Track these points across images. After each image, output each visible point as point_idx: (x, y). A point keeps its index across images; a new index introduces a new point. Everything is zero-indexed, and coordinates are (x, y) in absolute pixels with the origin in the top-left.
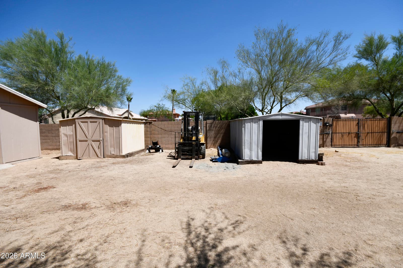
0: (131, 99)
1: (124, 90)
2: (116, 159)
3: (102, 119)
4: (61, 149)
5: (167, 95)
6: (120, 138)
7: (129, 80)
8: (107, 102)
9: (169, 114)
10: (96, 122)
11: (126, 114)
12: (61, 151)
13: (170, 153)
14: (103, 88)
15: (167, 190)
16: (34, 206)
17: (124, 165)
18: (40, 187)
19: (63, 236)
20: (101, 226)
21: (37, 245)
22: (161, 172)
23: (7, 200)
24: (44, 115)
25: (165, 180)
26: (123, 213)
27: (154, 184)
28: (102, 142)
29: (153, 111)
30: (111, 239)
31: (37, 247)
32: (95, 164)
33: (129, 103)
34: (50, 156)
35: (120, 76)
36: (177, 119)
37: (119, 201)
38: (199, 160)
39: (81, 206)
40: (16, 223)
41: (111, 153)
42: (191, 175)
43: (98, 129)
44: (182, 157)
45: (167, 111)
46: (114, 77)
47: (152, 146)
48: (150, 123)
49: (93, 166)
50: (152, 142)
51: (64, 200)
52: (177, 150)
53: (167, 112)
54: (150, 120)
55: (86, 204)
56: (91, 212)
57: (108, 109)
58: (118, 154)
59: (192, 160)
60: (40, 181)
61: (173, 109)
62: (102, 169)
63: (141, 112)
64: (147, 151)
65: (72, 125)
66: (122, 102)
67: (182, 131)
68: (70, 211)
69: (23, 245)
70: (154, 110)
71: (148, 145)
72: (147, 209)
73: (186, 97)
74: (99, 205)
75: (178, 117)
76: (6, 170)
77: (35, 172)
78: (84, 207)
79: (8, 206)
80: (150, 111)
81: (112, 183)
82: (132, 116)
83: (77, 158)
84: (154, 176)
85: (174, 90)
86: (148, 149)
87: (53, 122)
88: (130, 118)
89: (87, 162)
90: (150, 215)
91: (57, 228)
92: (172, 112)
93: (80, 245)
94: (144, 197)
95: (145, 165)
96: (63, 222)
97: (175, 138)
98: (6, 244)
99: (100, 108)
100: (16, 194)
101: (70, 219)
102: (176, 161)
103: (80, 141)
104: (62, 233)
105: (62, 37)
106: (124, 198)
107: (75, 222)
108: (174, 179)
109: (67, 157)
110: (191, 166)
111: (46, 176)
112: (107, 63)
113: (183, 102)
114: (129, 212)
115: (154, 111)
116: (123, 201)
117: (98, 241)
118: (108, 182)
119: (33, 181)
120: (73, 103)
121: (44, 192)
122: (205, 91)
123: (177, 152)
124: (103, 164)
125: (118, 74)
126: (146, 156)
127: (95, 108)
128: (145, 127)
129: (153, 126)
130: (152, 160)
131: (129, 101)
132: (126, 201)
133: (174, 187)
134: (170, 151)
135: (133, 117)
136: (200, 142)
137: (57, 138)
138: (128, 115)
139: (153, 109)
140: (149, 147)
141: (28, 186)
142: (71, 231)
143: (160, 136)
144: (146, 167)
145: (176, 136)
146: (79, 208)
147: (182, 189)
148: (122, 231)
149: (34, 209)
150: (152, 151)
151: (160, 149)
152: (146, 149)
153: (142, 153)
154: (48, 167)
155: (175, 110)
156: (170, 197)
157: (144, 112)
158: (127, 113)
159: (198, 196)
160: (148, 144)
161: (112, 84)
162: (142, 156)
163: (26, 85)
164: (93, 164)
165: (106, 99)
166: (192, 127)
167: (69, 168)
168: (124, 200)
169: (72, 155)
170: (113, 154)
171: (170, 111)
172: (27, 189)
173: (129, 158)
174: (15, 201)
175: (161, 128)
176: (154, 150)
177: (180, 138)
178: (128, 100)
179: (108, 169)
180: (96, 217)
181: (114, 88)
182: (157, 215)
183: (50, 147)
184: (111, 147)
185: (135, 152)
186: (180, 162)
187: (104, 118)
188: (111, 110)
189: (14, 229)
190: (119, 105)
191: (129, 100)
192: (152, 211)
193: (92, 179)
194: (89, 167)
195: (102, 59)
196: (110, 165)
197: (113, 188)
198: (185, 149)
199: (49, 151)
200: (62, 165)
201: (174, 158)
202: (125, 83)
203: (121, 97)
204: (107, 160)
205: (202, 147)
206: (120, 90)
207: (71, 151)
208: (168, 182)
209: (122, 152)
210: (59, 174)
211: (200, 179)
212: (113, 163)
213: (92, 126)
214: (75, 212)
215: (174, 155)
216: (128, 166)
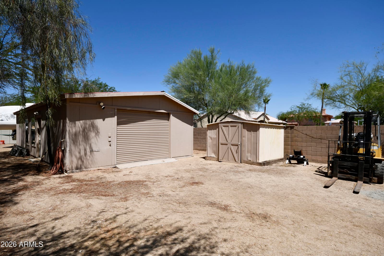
0: (268, 101)
1: (262, 92)
2: (252, 166)
3: (241, 123)
4: (207, 150)
5: (316, 92)
6: (257, 144)
7: (269, 80)
8: (245, 106)
9: (316, 116)
10: (236, 126)
11: (261, 117)
12: (207, 152)
13: (318, 167)
14: (242, 92)
15: (318, 216)
16: (190, 196)
17: (261, 173)
18: (193, 181)
19: (211, 230)
20: (242, 233)
21: (193, 230)
22: (307, 190)
23: (173, 187)
24: (195, 120)
25: (314, 202)
26: (263, 227)
27: (298, 204)
28: (240, 146)
29: (294, 113)
30: (252, 251)
31: (193, 232)
32: (233, 168)
33: (265, 105)
34: (198, 156)
35: (258, 77)
36: (328, 122)
37: (258, 212)
38: (370, 184)
39: (224, 206)
40: (180, 207)
41: (247, 159)
42: (356, 204)
43: (237, 133)
44: (339, 175)
45: (315, 112)
46: (253, 79)
47: (293, 156)
48: (292, 128)
49: (231, 170)
50: (293, 151)
51: (211, 197)
52: (331, 165)
53: (313, 113)
54: (289, 124)
55: (228, 206)
56: (232, 215)
57: (245, 113)
58: (255, 161)
59: (357, 182)
60: (193, 176)
61: (322, 110)
62: (239, 175)
63: (279, 115)
64: (287, 161)
65: (216, 129)
66: (259, 105)
67: (340, 140)
68: (215, 208)
69: (184, 227)
70: (296, 111)
71: (288, 154)
72: (291, 232)
73: (347, 92)
74: (239, 210)
75: (330, 120)
76: (172, 163)
77: (189, 168)
78: (225, 208)
79: (174, 192)
80: (291, 113)
81: (249, 190)
82: (268, 119)
83: (218, 160)
84: (297, 193)
85: (325, 85)
86: (288, 158)
87: (201, 126)
88: (265, 122)
89: (227, 165)
90: (295, 240)
91: (206, 221)
92: (321, 113)
93: (224, 244)
94: (286, 216)
95: (286, 178)
96: (210, 217)
97: (329, 148)
98: (173, 222)
99: (238, 112)
100: (179, 183)
101: (216, 217)
102: (330, 180)
103: (221, 144)
104: (210, 227)
105: (212, 52)
106: (263, 211)
107: (219, 221)
108: (327, 203)
109: (211, 158)
110: (356, 191)
111: (197, 173)
112: (246, 66)
113: (342, 99)
114: (269, 228)
115: (296, 113)
116: (262, 214)
117: (239, 248)
118: (246, 189)
119: (189, 175)
120: (217, 108)
121: (196, 186)
122: (381, 80)
123: (332, 168)
124: (240, 169)
125: (257, 75)
126: (286, 167)
127: (234, 112)
128: (285, 133)
129: (295, 131)
130: (294, 173)
131: (266, 103)
132: (265, 214)
133: (327, 214)
134: (319, 165)
135: (269, 121)
136: (374, 158)
137: (204, 140)
138: (264, 118)
139: (294, 111)
140: (289, 157)
141: (186, 178)
142: (216, 228)
143: (304, 144)
144: (286, 180)
145: (330, 146)
146: (222, 208)
147: (342, 221)
148: (263, 247)
149: (190, 199)
150: (293, 162)
151: (305, 160)
152: (285, 159)
153: (281, 163)
154: (197, 164)
155: (325, 110)
156: (322, 226)
157: (283, 114)
158: (263, 117)
159: (372, 240)
160: (288, 152)
161: (250, 86)
162: (280, 166)
163: (187, 96)
164: (231, 168)
165: (244, 103)
166: (358, 134)
167: (213, 168)
168: (262, 212)
169: (215, 156)
170: (250, 160)
171: (319, 112)
172: (185, 181)
173: (266, 166)
174: (179, 189)
175: (306, 134)
176: (295, 161)
177: (336, 149)
178: (264, 102)
179: (245, 175)
180: (237, 222)
181: (253, 90)
182: (306, 245)
183: (199, 148)
184: (248, 152)
185: (273, 161)
186: (336, 181)
187: (243, 122)
188: (249, 113)
189: (178, 211)
190: (257, 108)
191: (266, 101)
192: (297, 236)
193: (231, 183)
194: (228, 170)
195: (242, 63)
196: (247, 171)
197: (252, 197)
198: (345, 164)
199: (198, 151)
200: (207, 165)
201: (326, 175)
202: (263, 85)
203: (259, 99)
204: (244, 166)
205: (377, 166)
206: (258, 92)
207: (214, 153)
208: (319, 205)
209: (258, 159)
210: (205, 172)
211: (374, 215)
212: (250, 170)
213: (232, 130)
214: (219, 211)
215: (327, 171)
216: (265, 176)
